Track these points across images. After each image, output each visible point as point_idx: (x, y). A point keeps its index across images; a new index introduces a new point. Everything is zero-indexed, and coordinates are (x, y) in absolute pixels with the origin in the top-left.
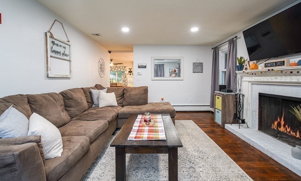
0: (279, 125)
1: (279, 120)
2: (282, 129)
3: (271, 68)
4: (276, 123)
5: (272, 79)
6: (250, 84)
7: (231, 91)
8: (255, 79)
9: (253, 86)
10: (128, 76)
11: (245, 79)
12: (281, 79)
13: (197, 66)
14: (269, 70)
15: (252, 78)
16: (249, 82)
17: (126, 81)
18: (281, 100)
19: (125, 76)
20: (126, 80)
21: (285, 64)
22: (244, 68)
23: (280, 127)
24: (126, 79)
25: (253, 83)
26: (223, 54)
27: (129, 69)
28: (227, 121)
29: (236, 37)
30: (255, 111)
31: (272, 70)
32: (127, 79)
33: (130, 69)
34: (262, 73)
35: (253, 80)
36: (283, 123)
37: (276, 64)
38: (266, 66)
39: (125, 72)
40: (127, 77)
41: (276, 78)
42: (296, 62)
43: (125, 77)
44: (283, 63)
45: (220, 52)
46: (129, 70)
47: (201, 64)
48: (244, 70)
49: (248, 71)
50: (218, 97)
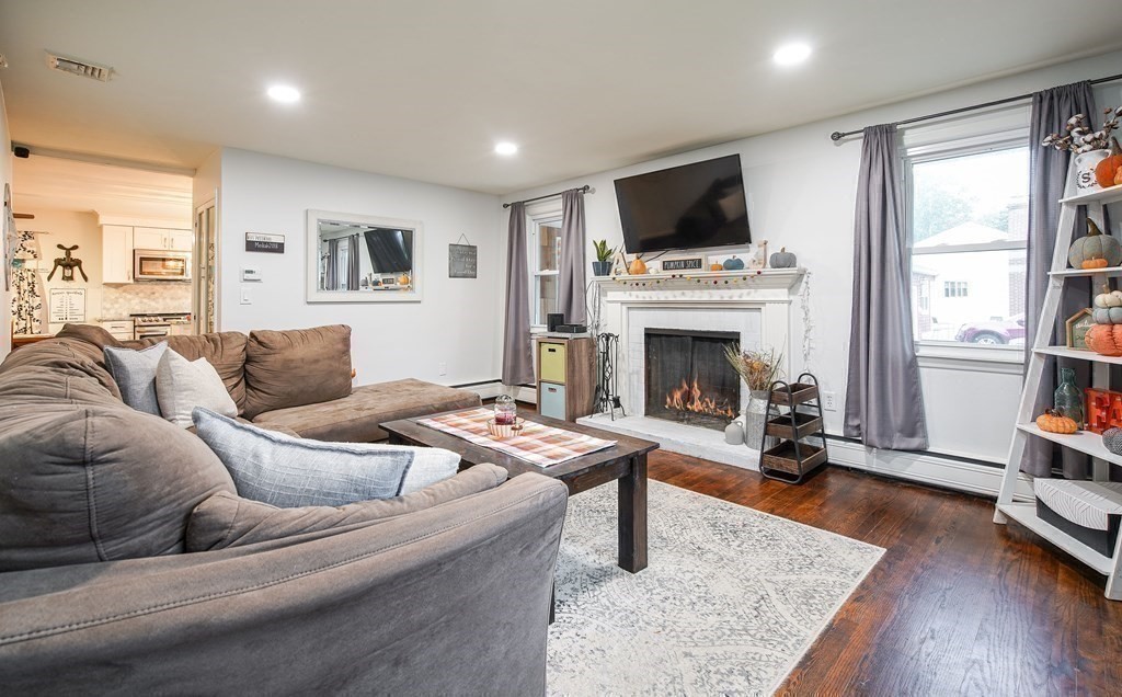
0: (688, 398)
1: (685, 386)
2: (697, 406)
3: (677, 273)
4: (678, 395)
5: (675, 296)
6: (624, 307)
7: (583, 329)
8: (637, 297)
9: (631, 312)
10: (47, 286)
11: (611, 296)
12: (692, 296)
13: (462, 256)
14: (674, 276)
15: (630, 295)
16: (622, 303)
17: (36, 313)
18: (690, 339)
19: (24, 285)
20: (39, 307)
21: (703, 266)
22: (613, 270)
23: (692, 403)
24: (37, 301)
25: (632, 306)
26: (538, 226)
27: (60, 246)
28: (578, 411)
29: (586, 188)
30: (638, 373)
31: (681, 276)
32: (44, 300)
33: (68, 251)
34: (658, 284)
35: (633, 299)
36: (697, 393)
37: (686, 265)
38: (666, 266)
39: (30, 265)
40: (42, 288)
41: (683, 294)
42: (722, 263)
43: (32, 291)
44: (698, 264)
45: (528, 217)
46: (62, 254)
47: (471, 251)
48: (612, 275)
49: (625, 276)
50: (552, 347)
